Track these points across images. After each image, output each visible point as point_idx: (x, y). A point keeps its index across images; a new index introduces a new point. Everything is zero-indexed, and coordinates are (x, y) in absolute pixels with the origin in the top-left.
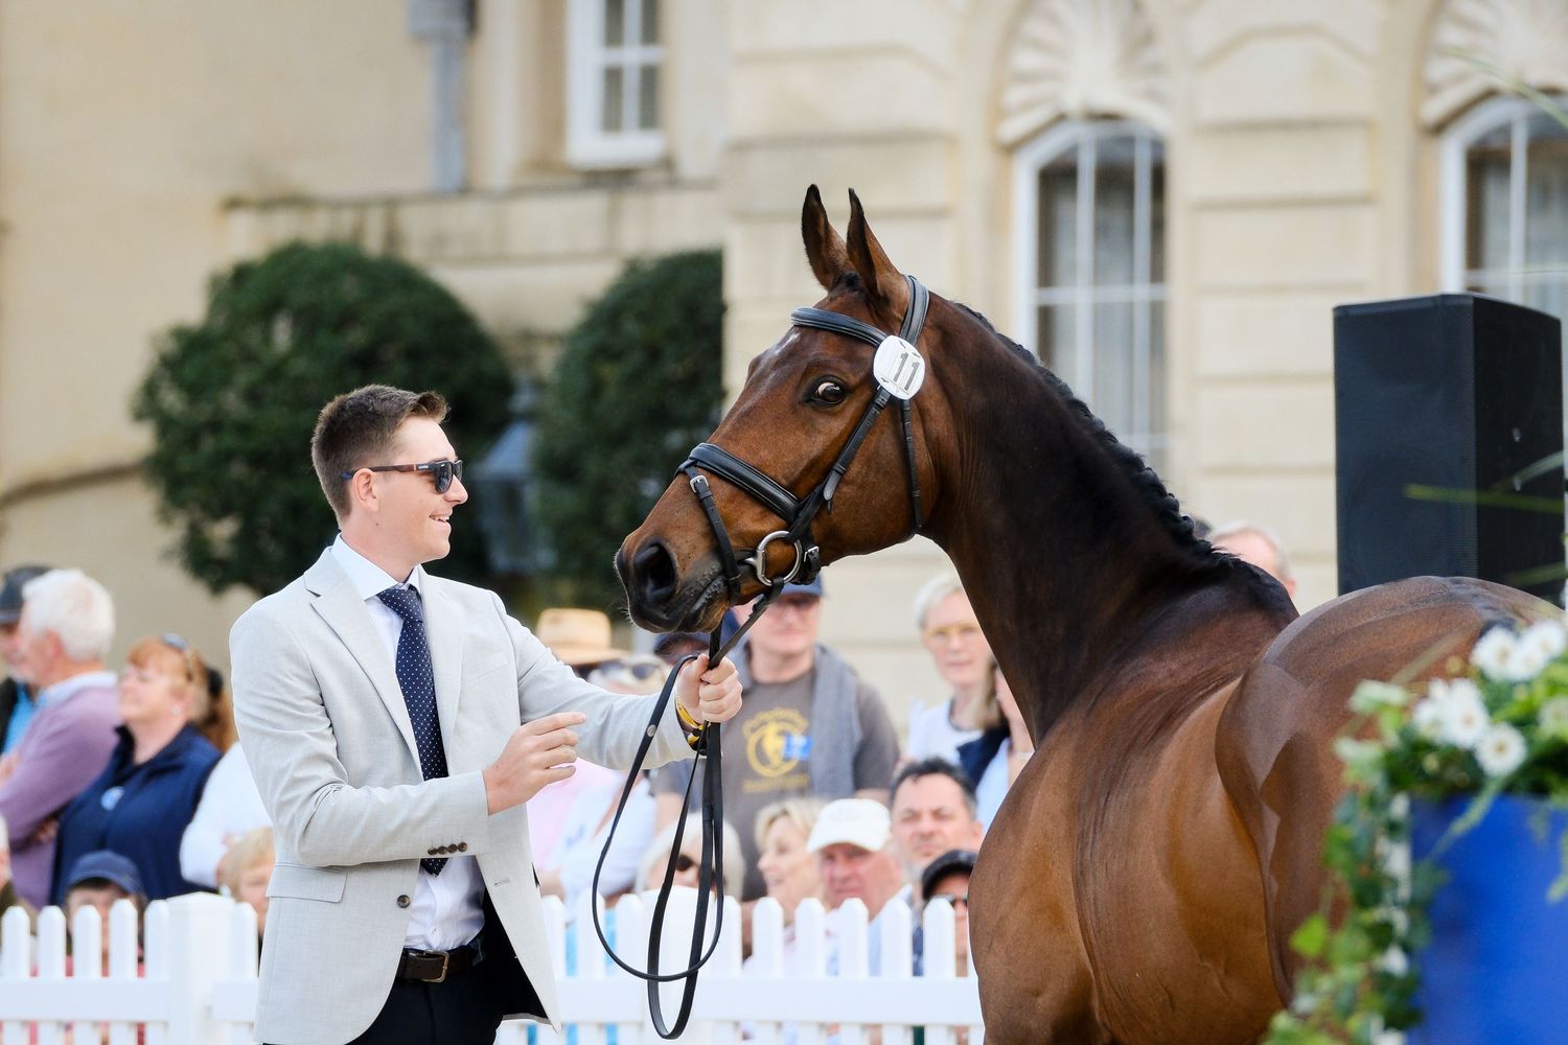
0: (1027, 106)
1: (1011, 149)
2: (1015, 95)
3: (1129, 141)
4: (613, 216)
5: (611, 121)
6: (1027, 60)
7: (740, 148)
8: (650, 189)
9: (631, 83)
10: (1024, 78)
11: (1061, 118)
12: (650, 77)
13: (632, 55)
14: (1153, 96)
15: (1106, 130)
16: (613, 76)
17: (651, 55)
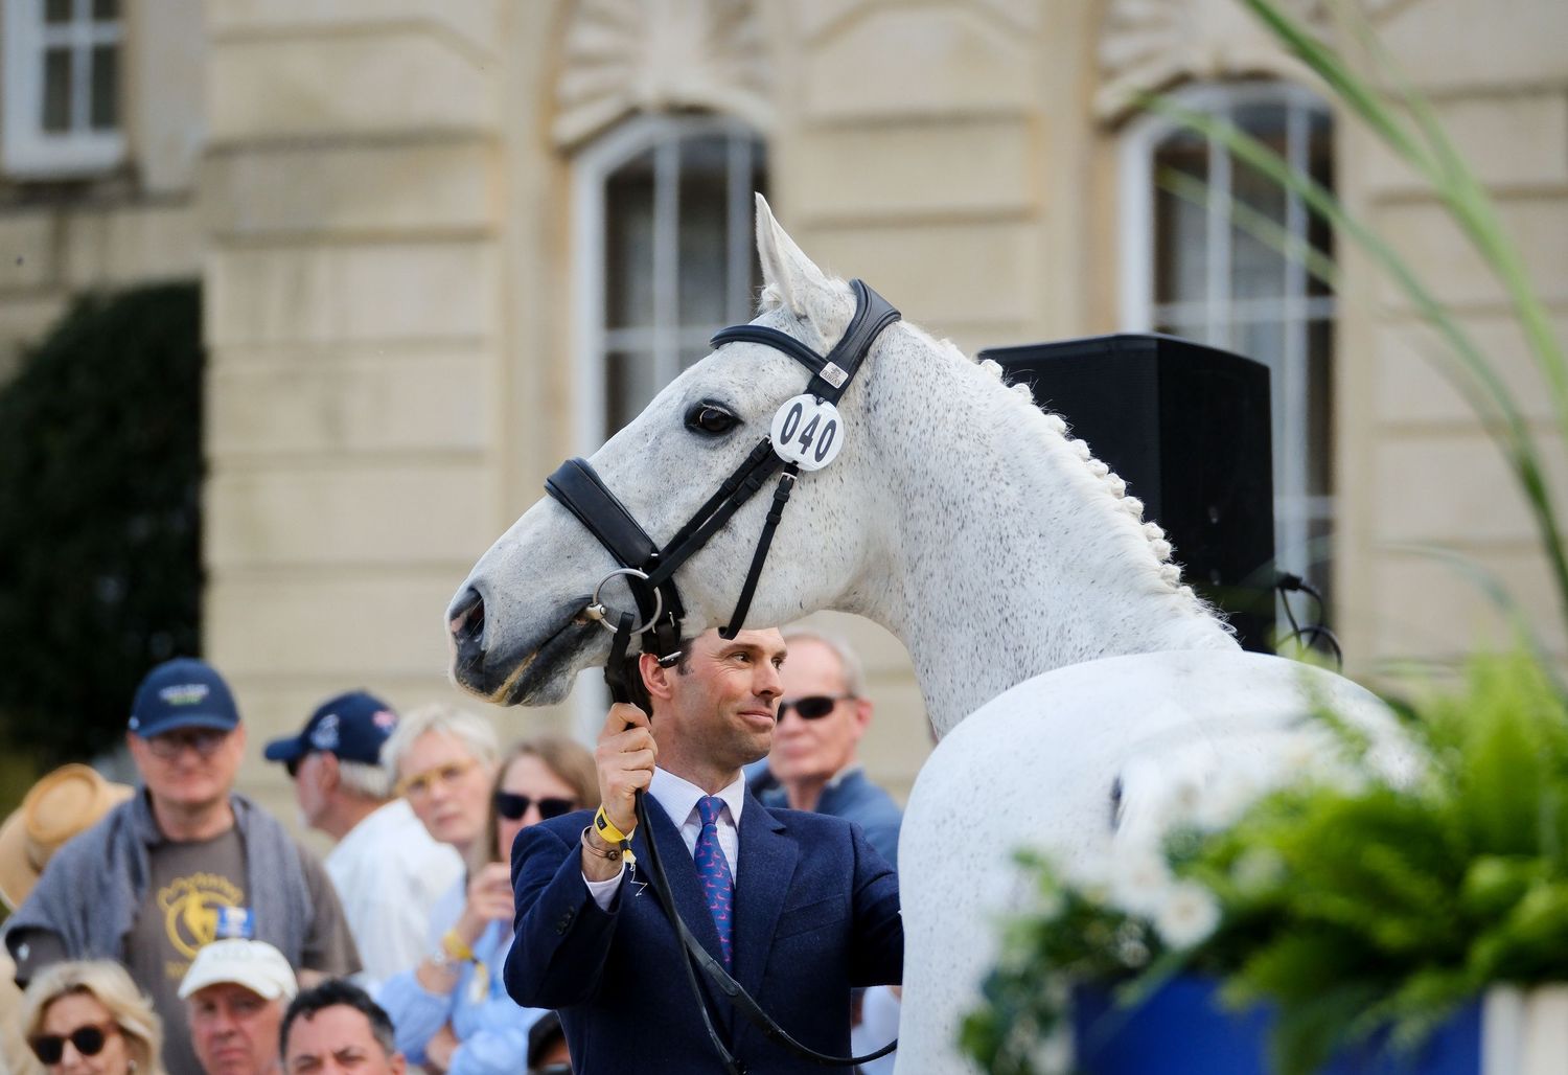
0: (591, 97)
1: (569, 153)
2: (575, 83)
3: (720, 142)
4: (59, 243)
5: (56, 118)
6: (589, 38)
7: (222, 152)
8: (106, 207)
9: (82, 70)
10: (587, 61)
11: (632, 114)
12: (107, 61)
13: (83, 34)
14: (753, 84)
15: (689, 128)
16: (57, 63)
17: (107, 33)
